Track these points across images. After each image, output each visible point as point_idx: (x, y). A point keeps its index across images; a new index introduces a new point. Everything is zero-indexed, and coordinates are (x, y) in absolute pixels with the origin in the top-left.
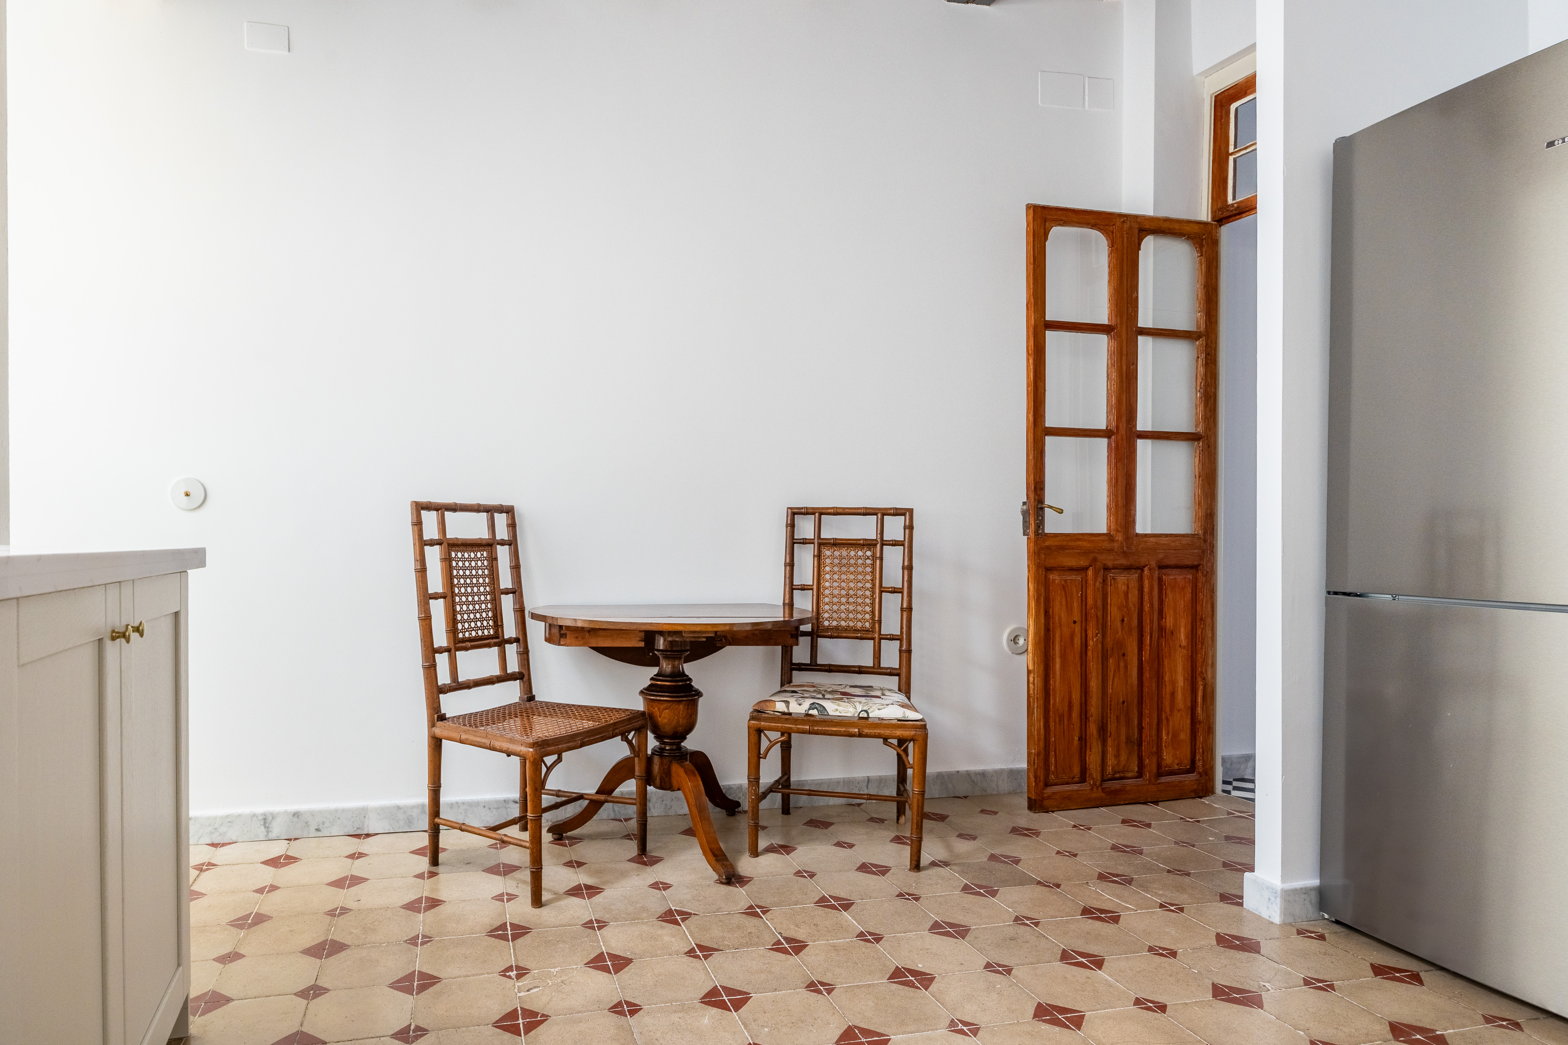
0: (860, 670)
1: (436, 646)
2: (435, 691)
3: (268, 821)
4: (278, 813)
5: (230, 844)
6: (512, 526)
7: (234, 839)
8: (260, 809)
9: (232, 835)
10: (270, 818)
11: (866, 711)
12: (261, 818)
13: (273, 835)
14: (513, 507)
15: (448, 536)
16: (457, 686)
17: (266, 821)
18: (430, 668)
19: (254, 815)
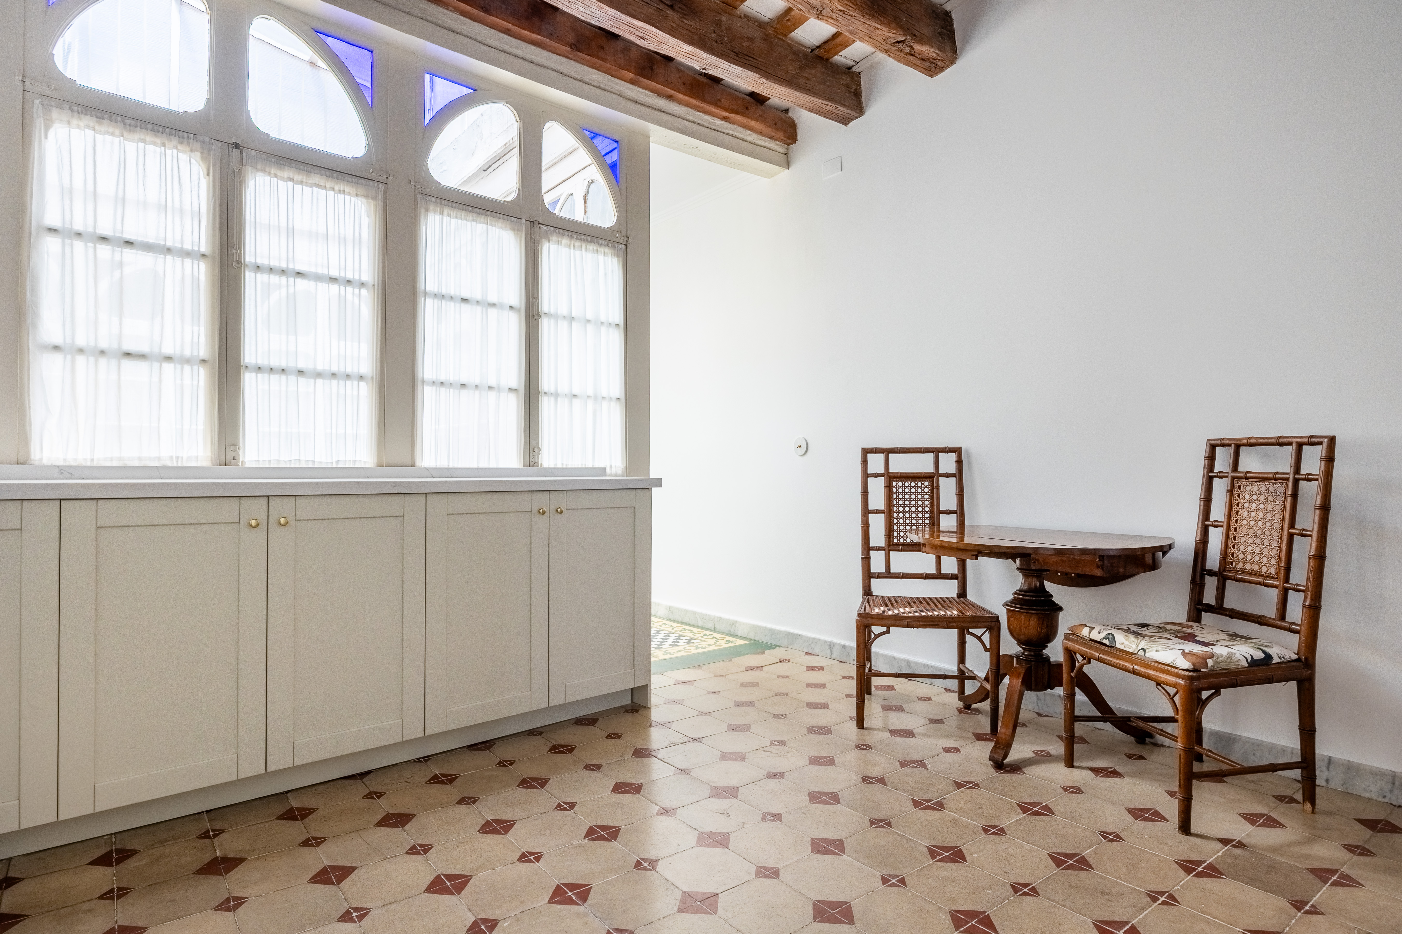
0: (1260, 620)
1: (871, 545)
2: (868, 576)
3: (832, 647)
4: (836, 643)
5: (814, 655)
6: (959, 462)
7: (817, 653)
8: (829, 639)
9: (816, 650)
10: (832, 645)
11: (1144, 650)
12: (828, 644)
13: (834, 656)
14: (961, 448)
15: (890, 471)
16: (888, 575)
17: (831, 646)
18: (866, 560)
19: (826, 641)
